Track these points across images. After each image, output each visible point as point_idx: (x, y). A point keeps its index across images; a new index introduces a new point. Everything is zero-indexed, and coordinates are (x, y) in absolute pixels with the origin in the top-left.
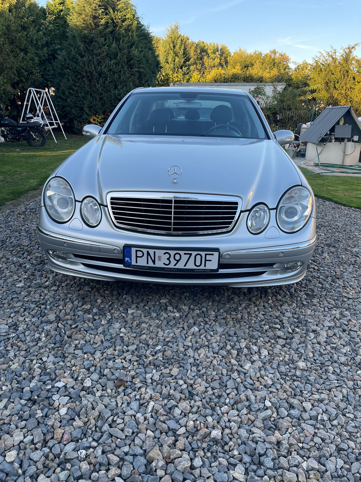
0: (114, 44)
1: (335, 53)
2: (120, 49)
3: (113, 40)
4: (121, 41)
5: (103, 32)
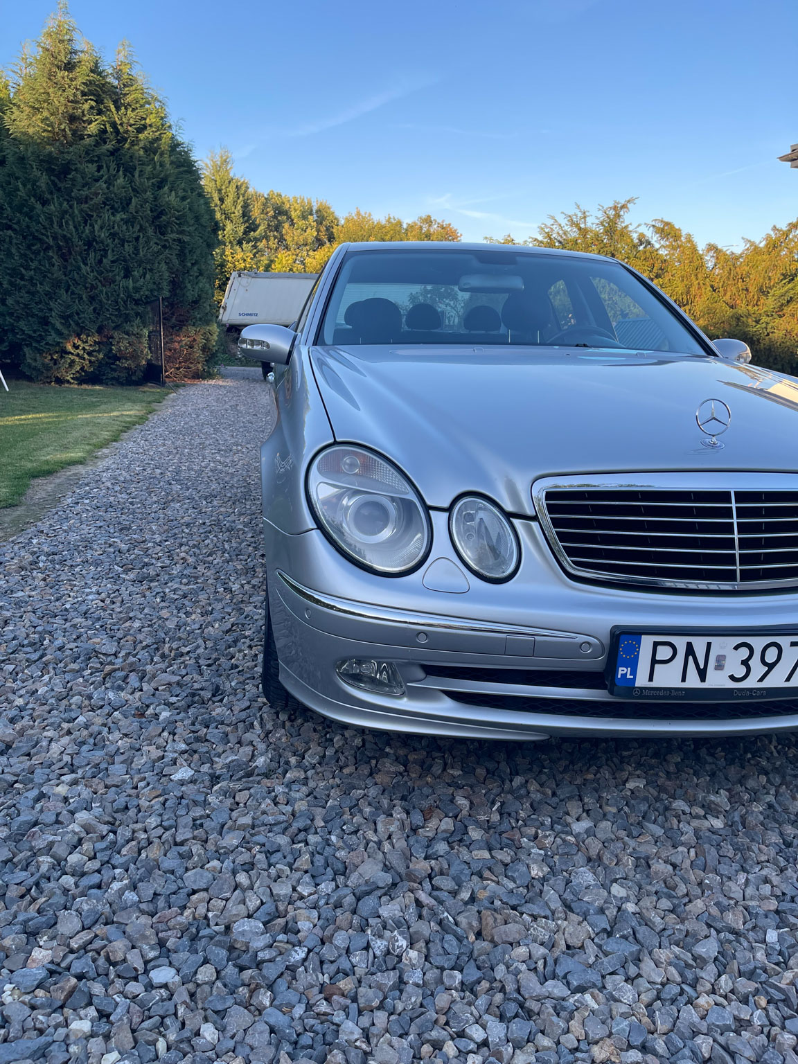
0: (122, 179)
1: (585, 217)
2: (134, 190)
3: (118, 171)
4: (137, 174)
5: (93, 150)
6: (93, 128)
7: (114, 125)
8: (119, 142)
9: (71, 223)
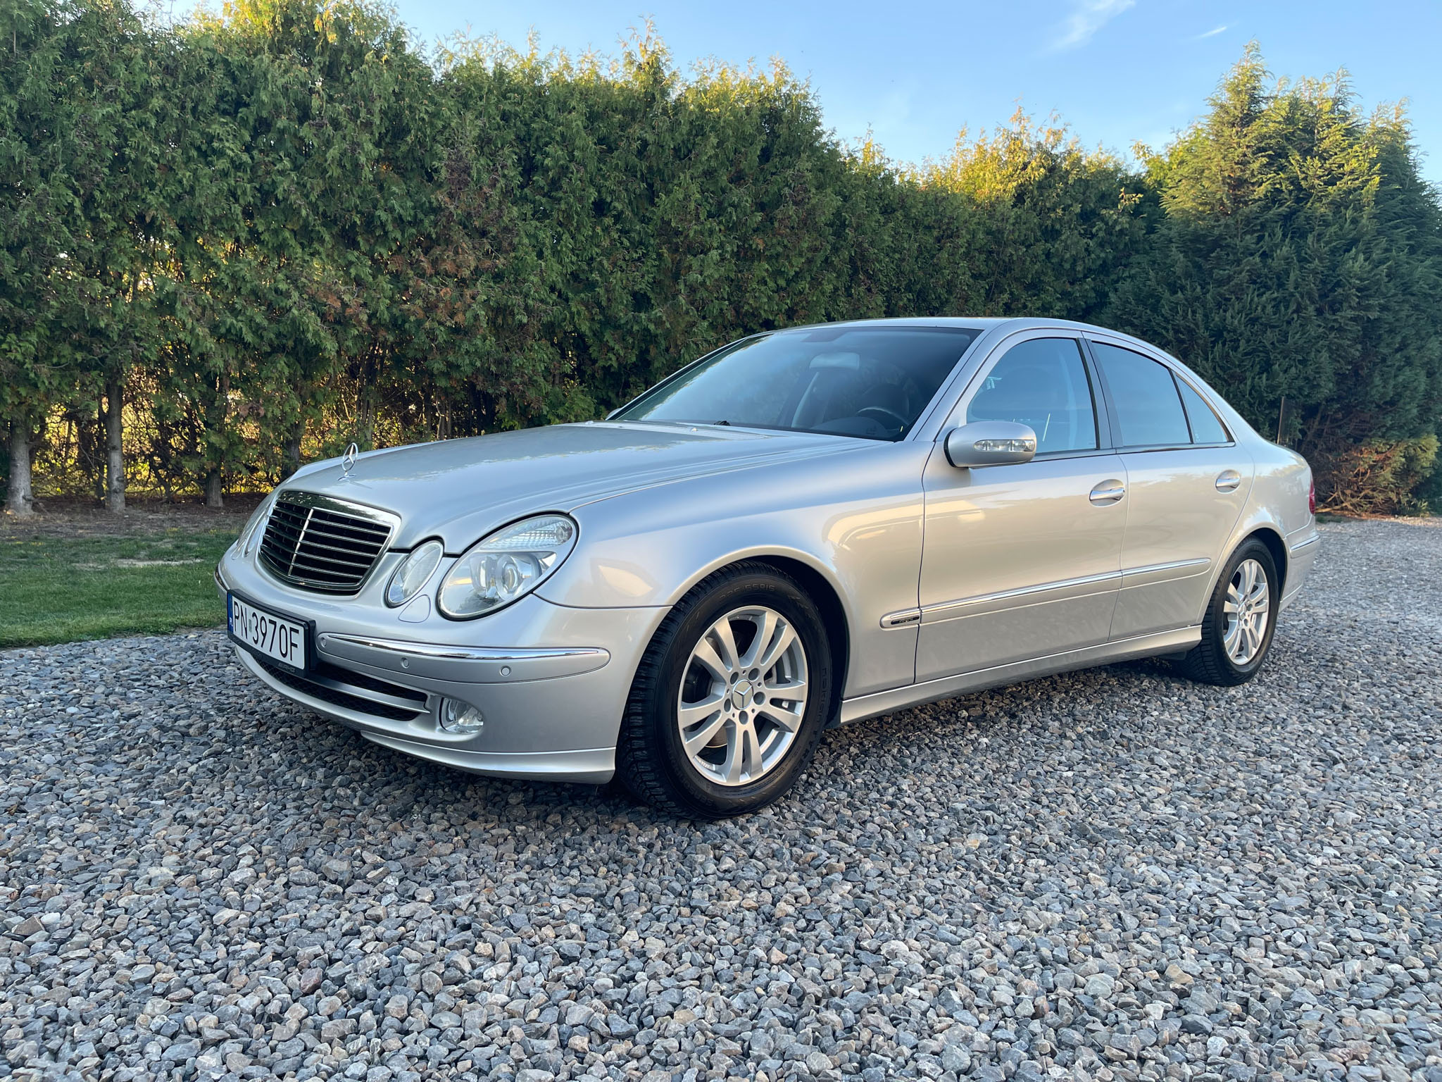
0: (1286, 248)
2: (1301, 259)
3: (1285, 238)
5: (1257, 218)
6: (1260, 191)
7: (1294, 181)
8: (1298, 200)
9: (1200, 311)
